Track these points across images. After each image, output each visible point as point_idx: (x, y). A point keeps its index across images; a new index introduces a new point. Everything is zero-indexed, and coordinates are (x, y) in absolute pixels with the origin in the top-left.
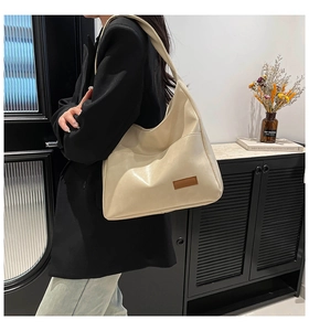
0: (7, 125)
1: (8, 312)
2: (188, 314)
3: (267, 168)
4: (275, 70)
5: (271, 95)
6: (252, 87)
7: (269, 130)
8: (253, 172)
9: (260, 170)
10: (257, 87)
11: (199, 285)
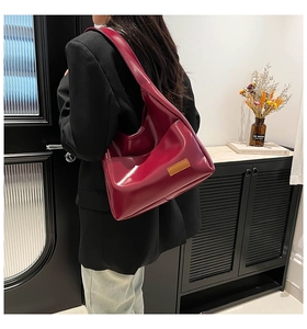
0: (7, 129)
1: (7, 311)
2: (181, 313)
3: (256, 171)
4: (265, 77)
5: (260, 102)
6: (243, 93)
7: (258, 135)
8: (244, 174)
9: (249, 172)
10: (247, 94)
11: (192, 281)
